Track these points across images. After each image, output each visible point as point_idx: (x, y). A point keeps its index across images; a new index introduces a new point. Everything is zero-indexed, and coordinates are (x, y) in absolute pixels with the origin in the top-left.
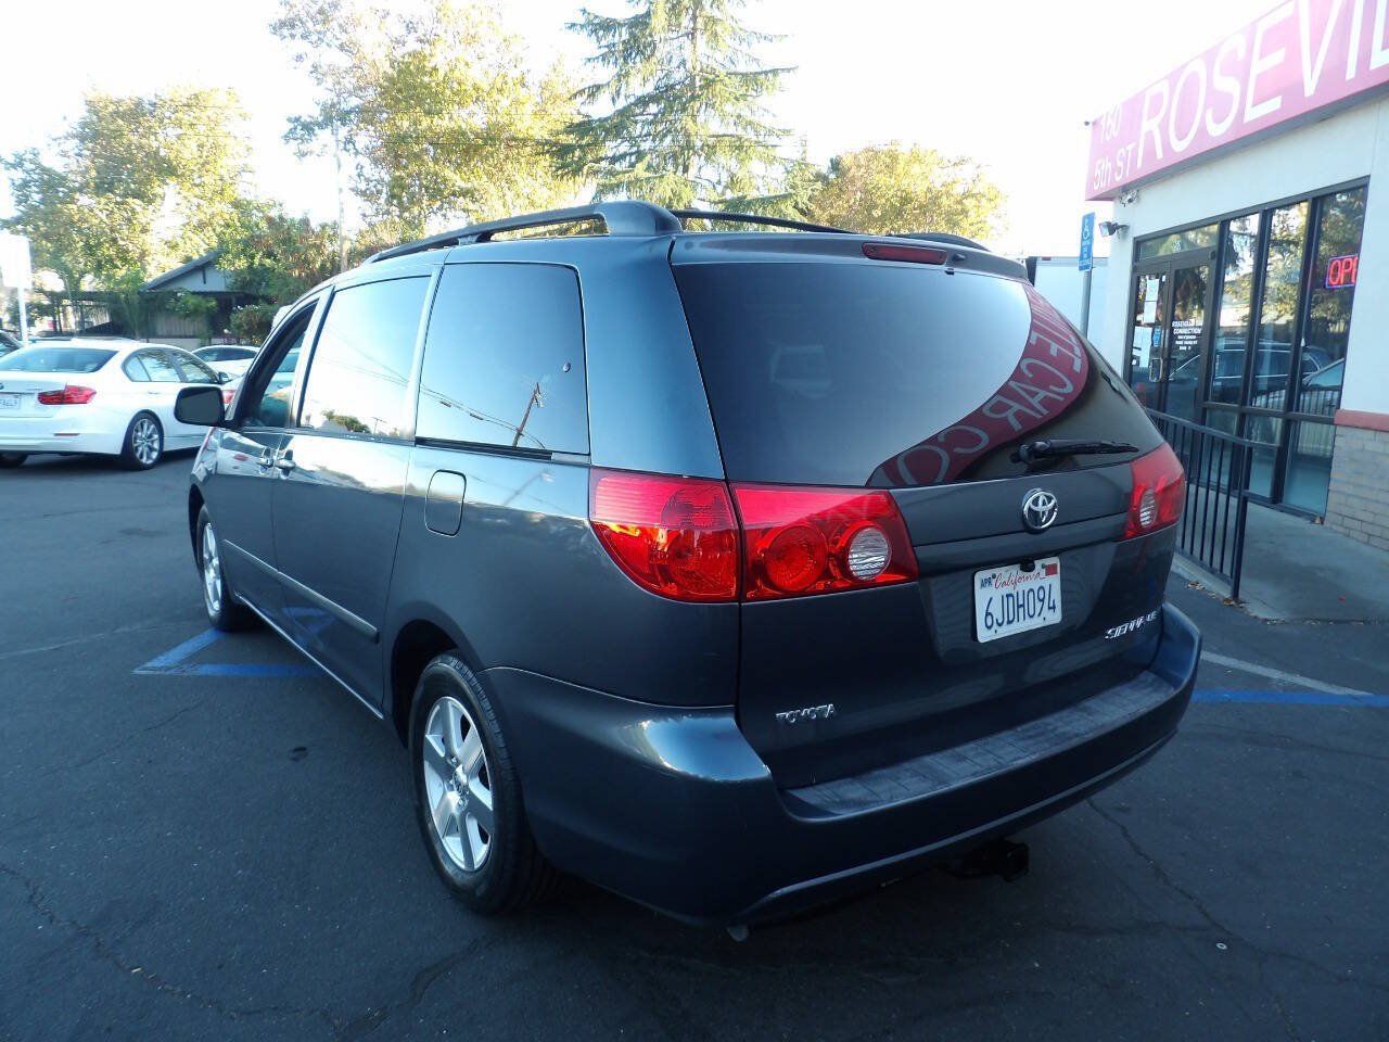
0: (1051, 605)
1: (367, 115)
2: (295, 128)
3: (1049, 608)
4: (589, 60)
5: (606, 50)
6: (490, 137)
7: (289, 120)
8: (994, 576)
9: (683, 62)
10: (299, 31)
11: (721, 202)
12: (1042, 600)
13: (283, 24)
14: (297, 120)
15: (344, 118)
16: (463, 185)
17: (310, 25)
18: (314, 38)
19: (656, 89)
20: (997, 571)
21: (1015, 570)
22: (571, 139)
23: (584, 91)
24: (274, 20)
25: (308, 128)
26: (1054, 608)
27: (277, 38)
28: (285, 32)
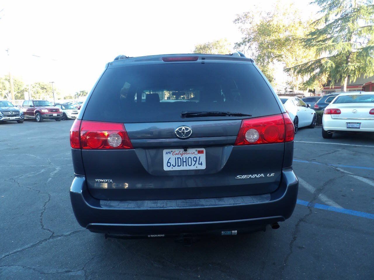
0: (200, 163)
1: (254, 39)
2: (236, 45)
3: (199, 164)
4: (319, 12)
5: (323, 8)
6: (287, 40)
7: (235, 44)
8: (172, 152)
9: (351, 6)
10: (240, 21)
11: (362, 49)
12: (196, 161)
13: (236, 20)
14: (237, 43)
15: (249, 41)
16: (279, 54)
17: (243, 19)
18: (243, 22)
19: (341, 16)
20: (173, 150)
21: (182, 151)
22: (310, 37)
23: (315, 22)
24: (234, 20)
25: (239, 45)
26: (201, 164)
27: (235, 24)
28: (237, 22)
